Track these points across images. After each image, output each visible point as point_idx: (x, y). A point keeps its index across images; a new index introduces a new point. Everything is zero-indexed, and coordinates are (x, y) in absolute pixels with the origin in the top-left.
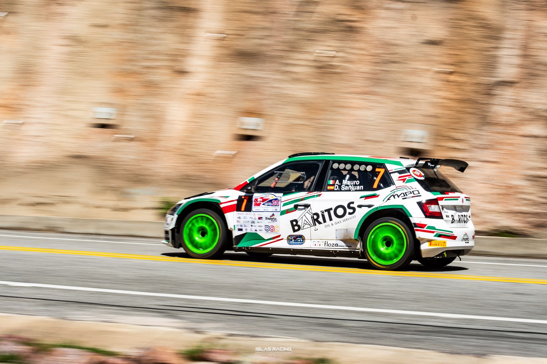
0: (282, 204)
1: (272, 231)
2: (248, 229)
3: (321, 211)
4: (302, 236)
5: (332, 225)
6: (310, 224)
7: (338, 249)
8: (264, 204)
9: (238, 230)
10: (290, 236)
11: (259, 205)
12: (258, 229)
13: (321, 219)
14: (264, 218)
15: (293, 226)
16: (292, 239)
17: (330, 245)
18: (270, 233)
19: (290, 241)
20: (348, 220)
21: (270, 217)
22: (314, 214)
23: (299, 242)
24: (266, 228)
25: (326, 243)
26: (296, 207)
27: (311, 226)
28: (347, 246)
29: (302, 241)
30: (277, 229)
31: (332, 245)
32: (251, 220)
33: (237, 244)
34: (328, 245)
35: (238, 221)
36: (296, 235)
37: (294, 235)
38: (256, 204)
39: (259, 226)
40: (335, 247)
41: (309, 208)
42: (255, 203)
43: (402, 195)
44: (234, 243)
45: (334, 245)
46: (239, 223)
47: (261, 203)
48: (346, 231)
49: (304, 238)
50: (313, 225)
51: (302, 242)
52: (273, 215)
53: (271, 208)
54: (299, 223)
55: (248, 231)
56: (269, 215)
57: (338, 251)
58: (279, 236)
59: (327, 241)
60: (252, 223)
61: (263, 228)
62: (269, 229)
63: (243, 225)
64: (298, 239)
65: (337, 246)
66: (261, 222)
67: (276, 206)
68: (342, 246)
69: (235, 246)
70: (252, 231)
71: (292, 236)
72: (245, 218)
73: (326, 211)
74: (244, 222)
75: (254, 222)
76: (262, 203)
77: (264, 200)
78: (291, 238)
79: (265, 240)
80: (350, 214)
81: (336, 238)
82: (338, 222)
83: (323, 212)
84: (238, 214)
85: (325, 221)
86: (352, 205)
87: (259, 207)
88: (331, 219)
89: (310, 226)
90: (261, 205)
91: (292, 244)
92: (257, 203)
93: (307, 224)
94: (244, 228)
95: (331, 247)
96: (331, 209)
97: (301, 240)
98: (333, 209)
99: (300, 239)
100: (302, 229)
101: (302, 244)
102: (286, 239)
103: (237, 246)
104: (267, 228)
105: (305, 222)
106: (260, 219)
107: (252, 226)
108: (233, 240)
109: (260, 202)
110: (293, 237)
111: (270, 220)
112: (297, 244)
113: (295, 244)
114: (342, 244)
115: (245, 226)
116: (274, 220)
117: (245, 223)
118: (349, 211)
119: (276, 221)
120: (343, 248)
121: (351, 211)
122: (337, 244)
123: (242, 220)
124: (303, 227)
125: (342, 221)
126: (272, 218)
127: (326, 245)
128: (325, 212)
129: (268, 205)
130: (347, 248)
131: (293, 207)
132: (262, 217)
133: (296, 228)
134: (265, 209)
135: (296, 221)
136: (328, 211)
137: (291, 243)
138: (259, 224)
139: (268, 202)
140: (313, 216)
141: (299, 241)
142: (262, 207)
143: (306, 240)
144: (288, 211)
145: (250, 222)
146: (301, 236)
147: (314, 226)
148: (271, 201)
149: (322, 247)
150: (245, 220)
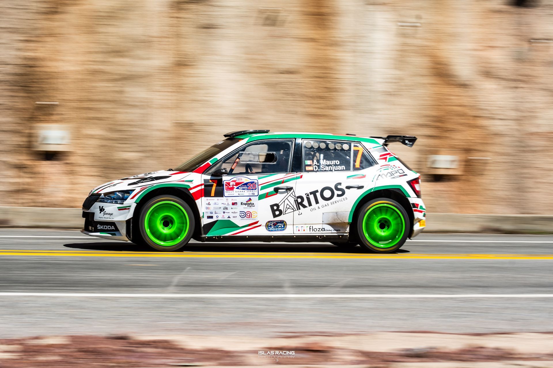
0: (260, 187)
1: (249, 217)
2: (221, 216)
3: (306, 194)
4: (284, 221)
5: (319, 208)
6: (293, 208)
7: (325, 234)
8: (238, 188)
9: (208, 218)
10: (269, 222)
11: (232, 189)
12: (231, 215)
13: (306, 203)
14: (239, 204)
15: (273, 211)
16: (272, 225)
17: (315, 230)
18: (246, 219)
19: (269, 227)
20: (337, 202)
21: (247, 202)
22: (298, 197)
23: (279, 228)
24: (241, 214)
25: (311, 228)
26: (276, 190)
27: (295, 210)
28: (335, 230)
29: (284, 227)
30: (254, 215)
31: (318, 230)
32: (223, 206)
33: (206, 234)
34: (313, 230)
35: (207, 208)
36: (277, 221)
37: (274, 221)
38: (228, 189)
39: (233, 213)
40: (322, 232)
41: (292, 191)
42: (227, 187)
43: (389, 175)
44: (202, 232)
45: (320, 230)
46: (208, 210)
47: (234, 187)
48: (336, 214)
49: (285, 224)
50: (296, 209)
51: (282, 228)
52: (250, 199)
53: (247, 193)
54: (281, 208)
55: (220, 219)
56: (245, 200)
57: (325, 236)
58: (257, 222)
59: (312, 225)
60: (224, 209)
61: (238, 215)
62: (245, 215)
63: (214, 213)
64: (278, 224)
65: (324, 231)
66: (235, 208)
67: (252, 189)
68: (329, 230)
69: (203, 236)
70: (224, 218)
71: (271, 221)
72: (215, 204)
73: (311, 193)
74: (215, 208)
75: (227, 208)
76: (236, 187)
77: (237, 184)
78: (270, 224)
79: (240, 227)
80: (338, 196)
81: (323, 222)
82: (326, 205)
83: (308, 195)
84: (207, 200)
85: (310, 205)
86: (339, 187)
87: (232, 191)
88: (317, 202)
89: (293, 210)
90: (235, 189)
91: (272, 231)
92: (230, 187)
93: (290, 208)
94: (214, 216)
95: (317, 232)
96: (317, 191)
97: (281, 226)
98: (319, 191)
99: (281, 224)
100: (284, 213)
101: (284, 230)
102: (265, 225)
103: (207, 236)
104: (243, 215)
105: (288, 207)
106: (234, 205)
107: (224, 212)
108: (202, 229)
109: (233, 185)
110: (273, 223)
111: (247, 205)
112: (278, 230)
113: (275, 230)
114: (330, 228)
115: (215, 213)
116: (251, 205)
117: (215, 210)
118: (336, 192)
119: (254, 206)
120: (330, 232)
121: (340, 193)
122: (324, 229)
123: (212, 207)
124: (285, 212)
125: (330, 204)
126: (249, 203)
127: (311, 230)
128: (310, 195)
129: (242, 189)
130: (336, 232)
131: (273, 190)
132: (237, 203)
133: (277, 213)
134: (240, 193)
135: (277, 205)
136: (314, 193)
137: (271, 229)
138: (233, 211)
139: (243, 186)
140: (297, 199)
141: (280, 226)
142: (236, 192)
143: (287, 226)
144: (267, 195)
145: (222, 208)
146: (282, 222)
147: (298, 210)
148: (246, 184)
149: (307, 232)
150: (216, 206)
